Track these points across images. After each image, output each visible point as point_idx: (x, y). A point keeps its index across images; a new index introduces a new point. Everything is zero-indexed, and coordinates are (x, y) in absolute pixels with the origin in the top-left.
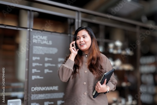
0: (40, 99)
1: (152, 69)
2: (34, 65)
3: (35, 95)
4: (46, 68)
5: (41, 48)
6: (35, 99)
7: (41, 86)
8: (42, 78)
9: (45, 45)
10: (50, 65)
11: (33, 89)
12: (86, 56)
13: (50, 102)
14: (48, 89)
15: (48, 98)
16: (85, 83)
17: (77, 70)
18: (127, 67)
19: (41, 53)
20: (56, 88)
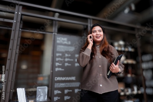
0: (61, 87)
1: (150, 65)
2: (57, 59)
3: (58, 84)
4: (67, 62)
5: (62, 46)
6: (57, 87)
7: (63, 76)
8: (63, 70)
9: (65, 45)
10: (69, 60)
11: (56, 79)
12: (98, 46)
13: (69, 90)
14: (68, 79)
15: (68, 86)
16: (100, 66)
17: (93, 56)
18: (130, 61)
19: (63, 50)
20: (73, 78)
